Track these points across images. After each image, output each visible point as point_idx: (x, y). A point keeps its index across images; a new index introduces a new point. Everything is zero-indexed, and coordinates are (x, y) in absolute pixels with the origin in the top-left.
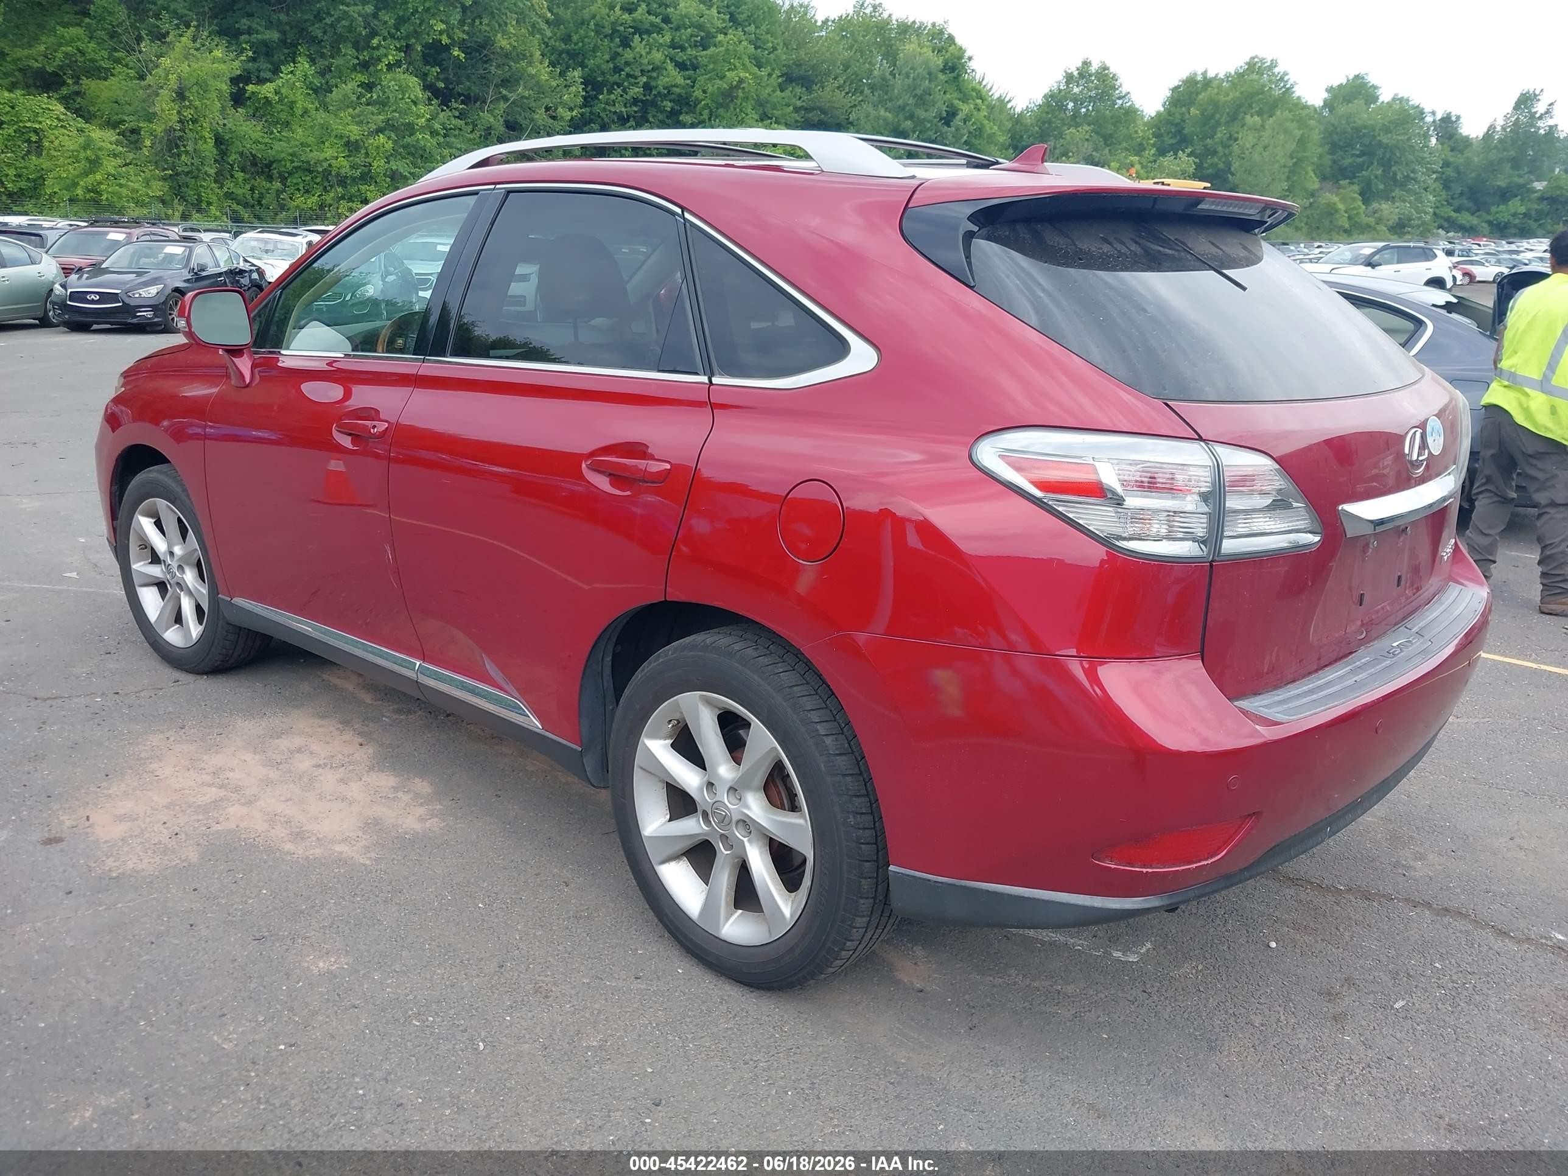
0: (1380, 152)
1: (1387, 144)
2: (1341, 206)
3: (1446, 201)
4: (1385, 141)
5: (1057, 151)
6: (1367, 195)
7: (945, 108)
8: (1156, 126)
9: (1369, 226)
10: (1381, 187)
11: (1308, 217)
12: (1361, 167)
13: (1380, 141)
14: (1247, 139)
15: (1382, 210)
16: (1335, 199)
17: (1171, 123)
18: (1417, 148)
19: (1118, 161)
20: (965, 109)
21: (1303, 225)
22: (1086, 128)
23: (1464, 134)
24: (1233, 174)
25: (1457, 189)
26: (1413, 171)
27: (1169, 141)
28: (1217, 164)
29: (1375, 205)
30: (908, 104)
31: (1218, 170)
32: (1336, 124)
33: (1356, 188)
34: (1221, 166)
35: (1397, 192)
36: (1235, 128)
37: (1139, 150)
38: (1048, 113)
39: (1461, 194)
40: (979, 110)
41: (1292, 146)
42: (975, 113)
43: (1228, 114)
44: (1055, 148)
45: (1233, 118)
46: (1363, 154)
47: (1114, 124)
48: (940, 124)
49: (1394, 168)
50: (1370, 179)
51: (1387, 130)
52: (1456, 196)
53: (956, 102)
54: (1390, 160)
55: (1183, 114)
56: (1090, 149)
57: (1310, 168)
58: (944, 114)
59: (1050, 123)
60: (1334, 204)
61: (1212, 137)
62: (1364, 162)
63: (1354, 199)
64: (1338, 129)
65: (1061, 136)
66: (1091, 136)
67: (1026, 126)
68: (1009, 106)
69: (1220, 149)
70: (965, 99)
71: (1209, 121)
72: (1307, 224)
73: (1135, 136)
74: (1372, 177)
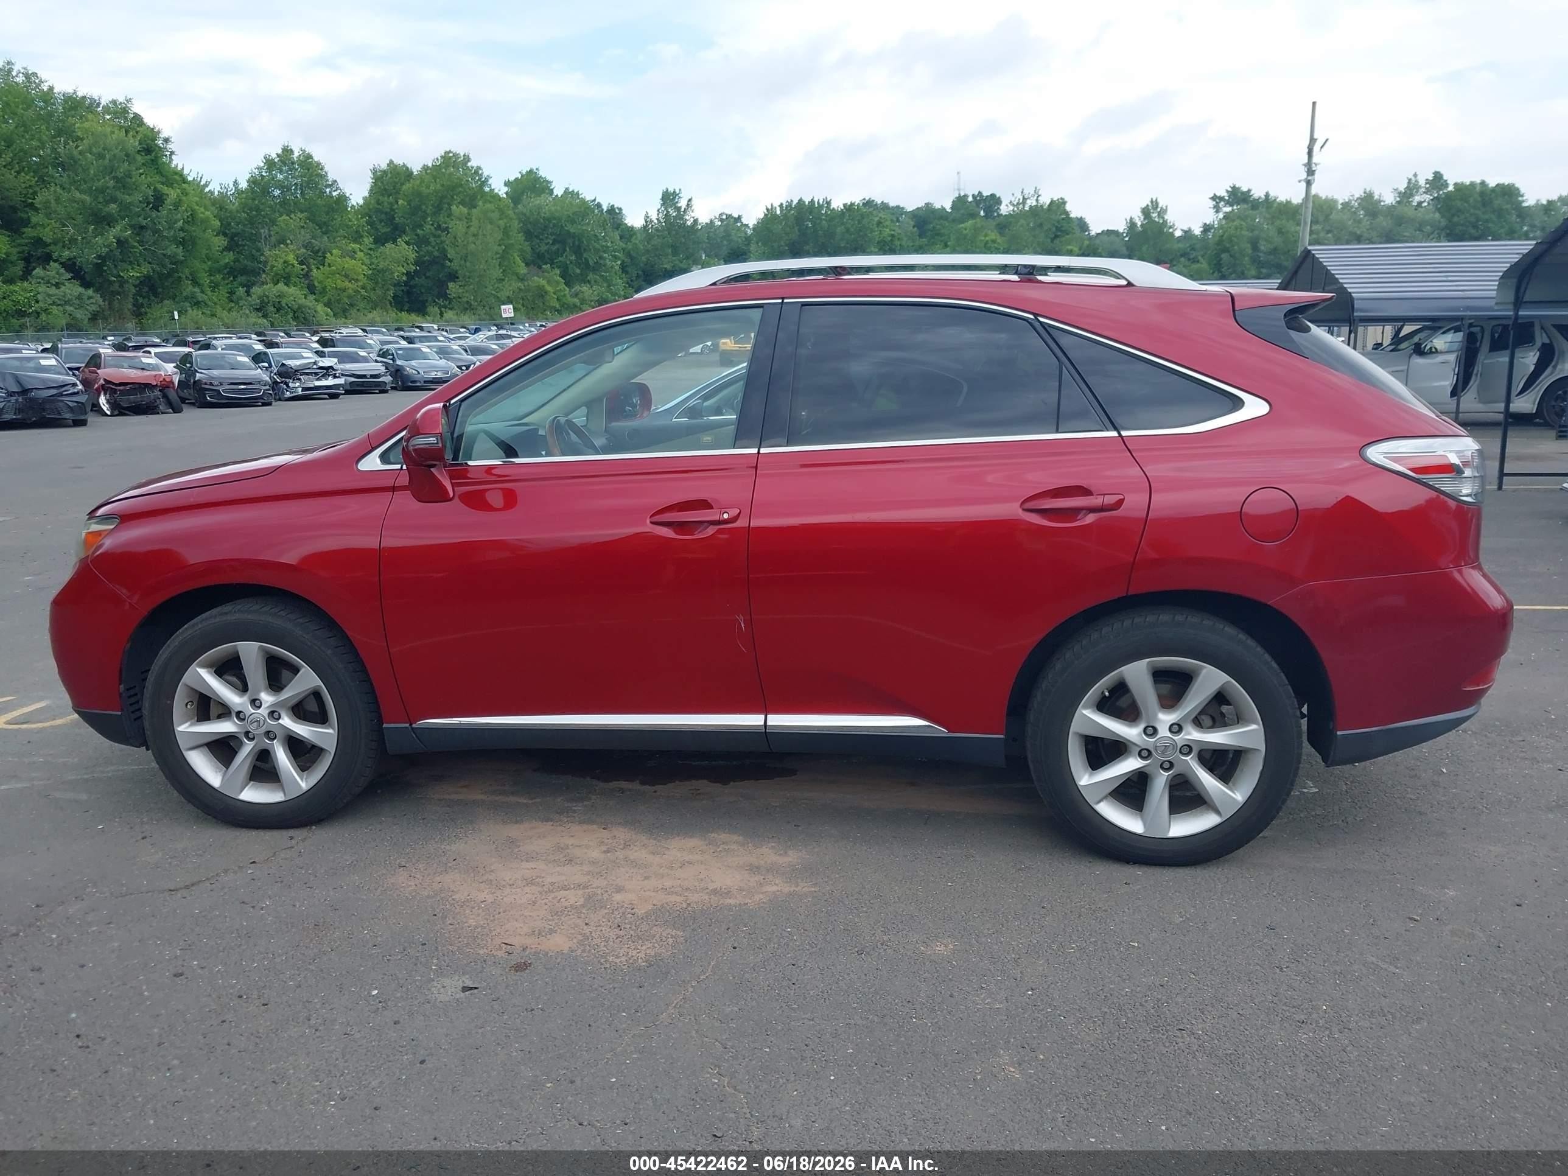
0: (570, 241)
1: (574, 233)
2: (549, 288)
3: (628, 283)
4: (572, 231)
5: (273, 239)
6: (568, 279)
7: (151, 193)
8: (367, 214)
9: (575, 306)
10: (578, 271)
11: (523, 299)
12: (557, 253)
13: (568, 231)
14: (458, 227)
15: (583, 292)
16: (543, 282)
17: (378, 211)
18: (600, 237)
19: (340, 248)
20: (172, 194)
21: (520, 306)
22: (299, 215)
23: (629, 225)
24: (450, 261)
25: (633, 272)
26: (601, 258)
27: (385, 230)
28: (432, 252)
29: (577, 288)
30: (108, 188)
31: (434, 257)
32: (528, 214)
33: (558, 272)
34: (436, 254)
35: (591, 276)
36: (442, 218)
37: (357, 237)
38: (254, 199)
39: (638, 276)
40: (187, 194)
41: (499, 235)
42: (184, 198)
43: (432, 205)
44: (270, 236)
45: (438, 209)
46: (555, 242)
47: (327, 213)
48: (148, 209)
49: (585, 255)
50: (567, 264)
51: (573, 222)
52: (634, 278)
53: (159, 186)
54: (579, 247)
55: (391, 204)
56: (308, 236)
57: (515, 255)
58: (151, 199)
59: (258, 210)
60: (543, 286)
61: (421, 226)
62: (558, 249)
63: (558, 283)
64: (531, 220)
65: (273, 222)
66: (305, 223)
67: (231, 212)
68: (207, 190)
69: (432, 239)
70: (169, 183)
71: (415, 210)
72: (523, 305)
73: (350, 223)
74: (568, 262)
